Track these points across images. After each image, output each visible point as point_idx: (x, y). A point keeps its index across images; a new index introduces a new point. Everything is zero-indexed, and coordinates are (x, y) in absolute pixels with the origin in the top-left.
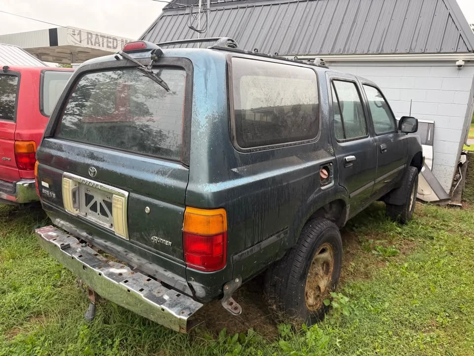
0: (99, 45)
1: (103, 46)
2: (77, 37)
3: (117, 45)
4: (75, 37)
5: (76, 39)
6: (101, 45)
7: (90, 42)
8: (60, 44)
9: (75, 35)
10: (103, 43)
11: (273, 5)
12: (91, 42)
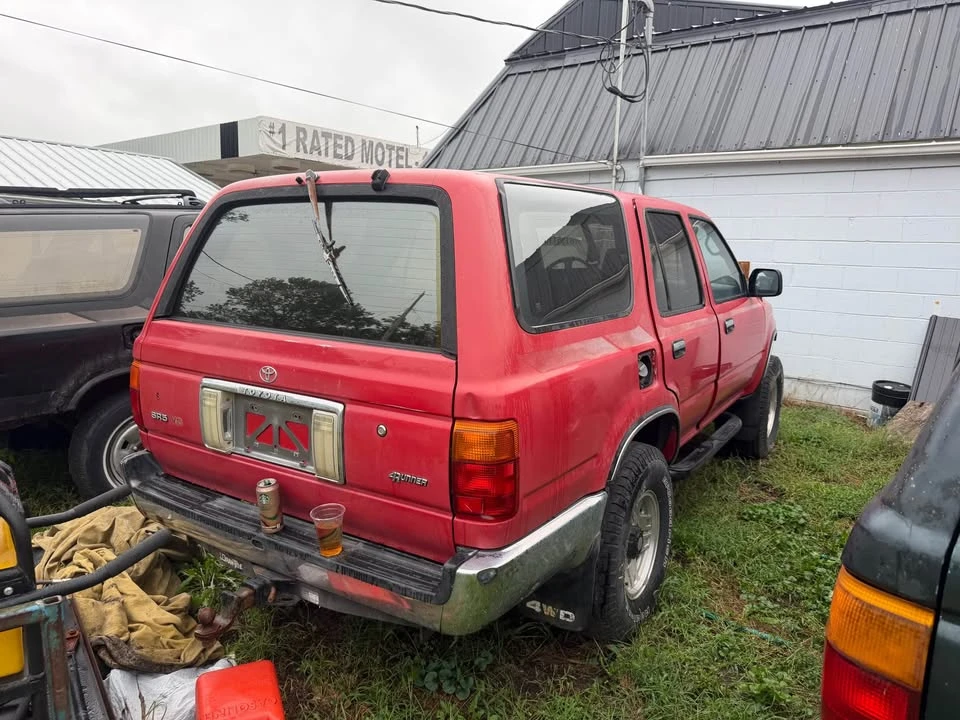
0: (320, 153)
1: (327, 154)
2: (278, 138)
3: (353, 151)
4: (274, 137)
5: (275, 143)
6: (323, 153)
7: (301, 147)
8: (242, 153)
9: (273, 133)
10: (327, 149)
11: (808, 28)
12: (305, 147)
